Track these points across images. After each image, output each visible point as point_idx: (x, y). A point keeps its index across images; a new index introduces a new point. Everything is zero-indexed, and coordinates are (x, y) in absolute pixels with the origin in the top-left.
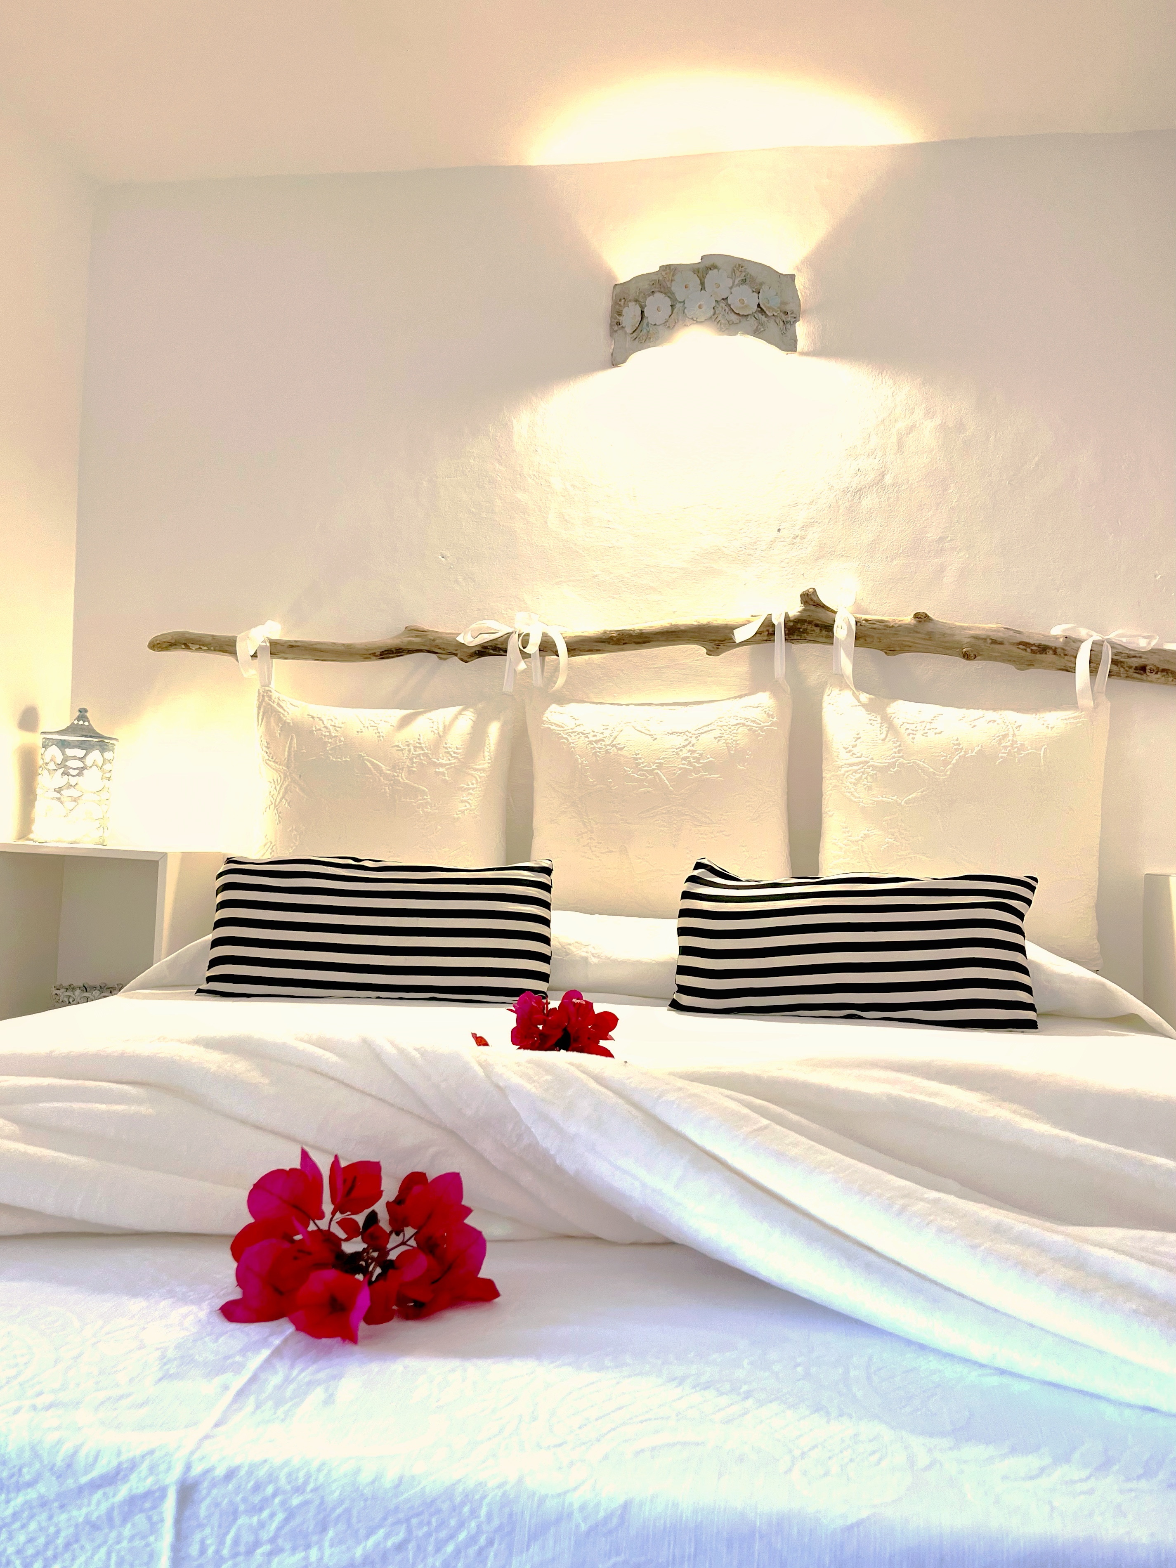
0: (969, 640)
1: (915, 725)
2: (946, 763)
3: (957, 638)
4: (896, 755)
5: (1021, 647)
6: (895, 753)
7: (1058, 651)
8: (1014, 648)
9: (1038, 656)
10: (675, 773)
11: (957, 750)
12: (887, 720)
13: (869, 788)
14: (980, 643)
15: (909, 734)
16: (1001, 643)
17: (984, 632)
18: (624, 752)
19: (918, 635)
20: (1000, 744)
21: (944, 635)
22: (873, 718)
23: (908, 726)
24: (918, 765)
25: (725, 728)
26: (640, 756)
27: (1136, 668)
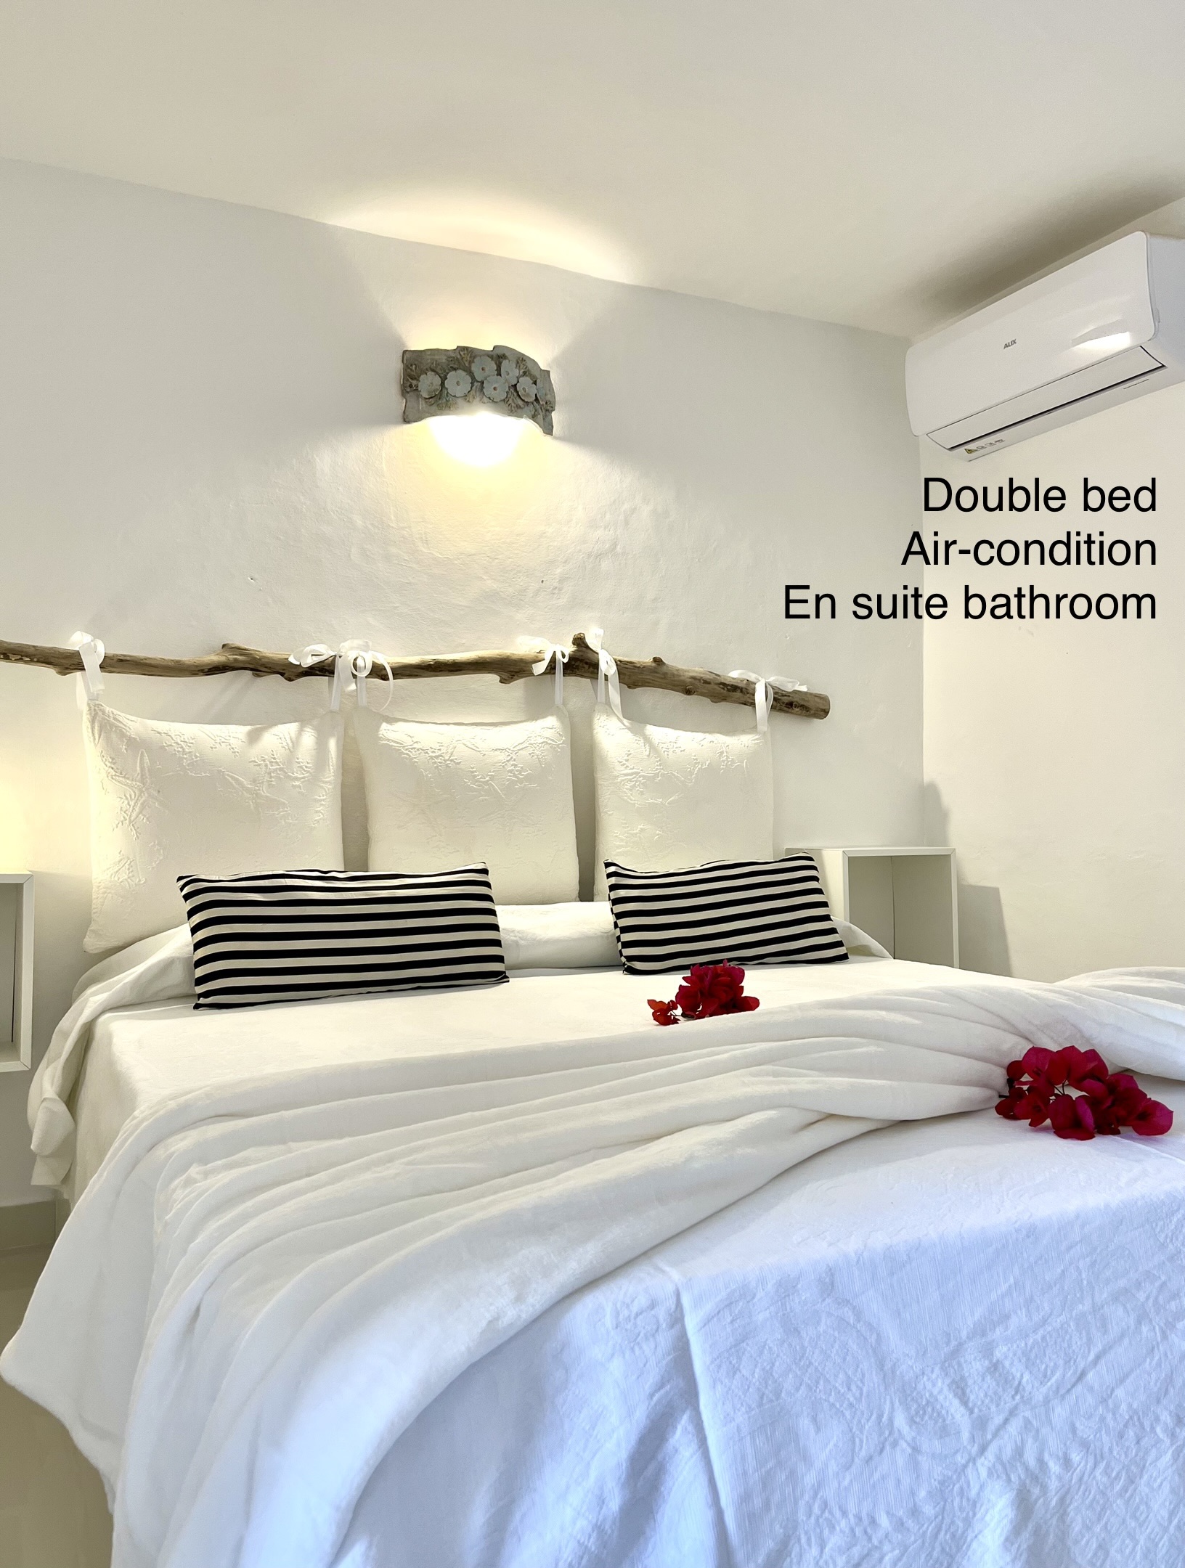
0: (690, 680)
1: (666, 745)
2: (691, 773)
3: (682, 678)
4: (659, 767)
5: (721, 686)
6: (657, 766)
7: (744, 690)
8: (716, 687)
9: (731, 693)
10: (504, 784)
11: (696, 763)
12: (647, 740)
13: (642, 793)
14: (697, 682)
15: (664, 751)
16: (709, 683)
17: (698, 675)
18: (461, 766)
19: (656, 674)
20: (720, 758)
21: (674, 675)
22: (638, 738)
23: (663, 745)
24: (674, 775)
25: (536, 746)
26: (474, 769)
27: (787, 704)
